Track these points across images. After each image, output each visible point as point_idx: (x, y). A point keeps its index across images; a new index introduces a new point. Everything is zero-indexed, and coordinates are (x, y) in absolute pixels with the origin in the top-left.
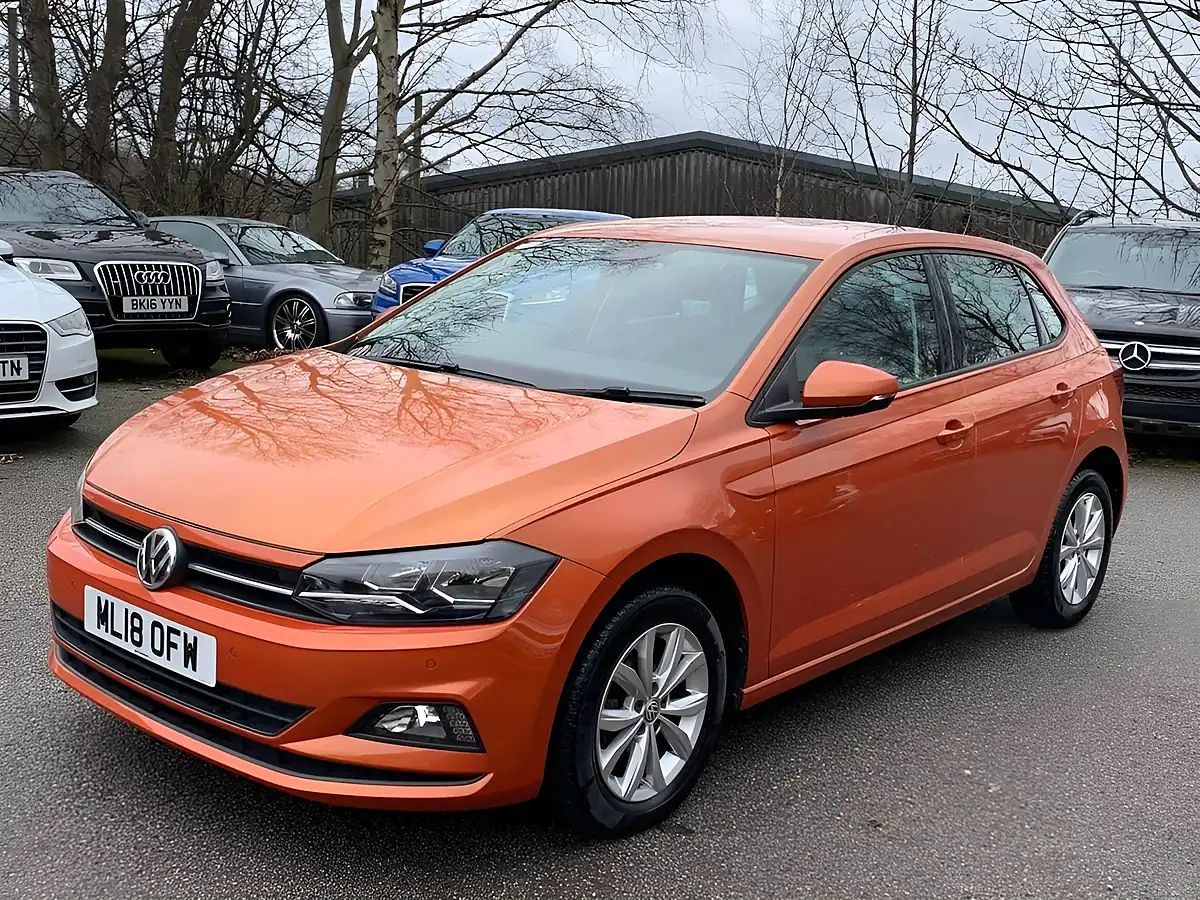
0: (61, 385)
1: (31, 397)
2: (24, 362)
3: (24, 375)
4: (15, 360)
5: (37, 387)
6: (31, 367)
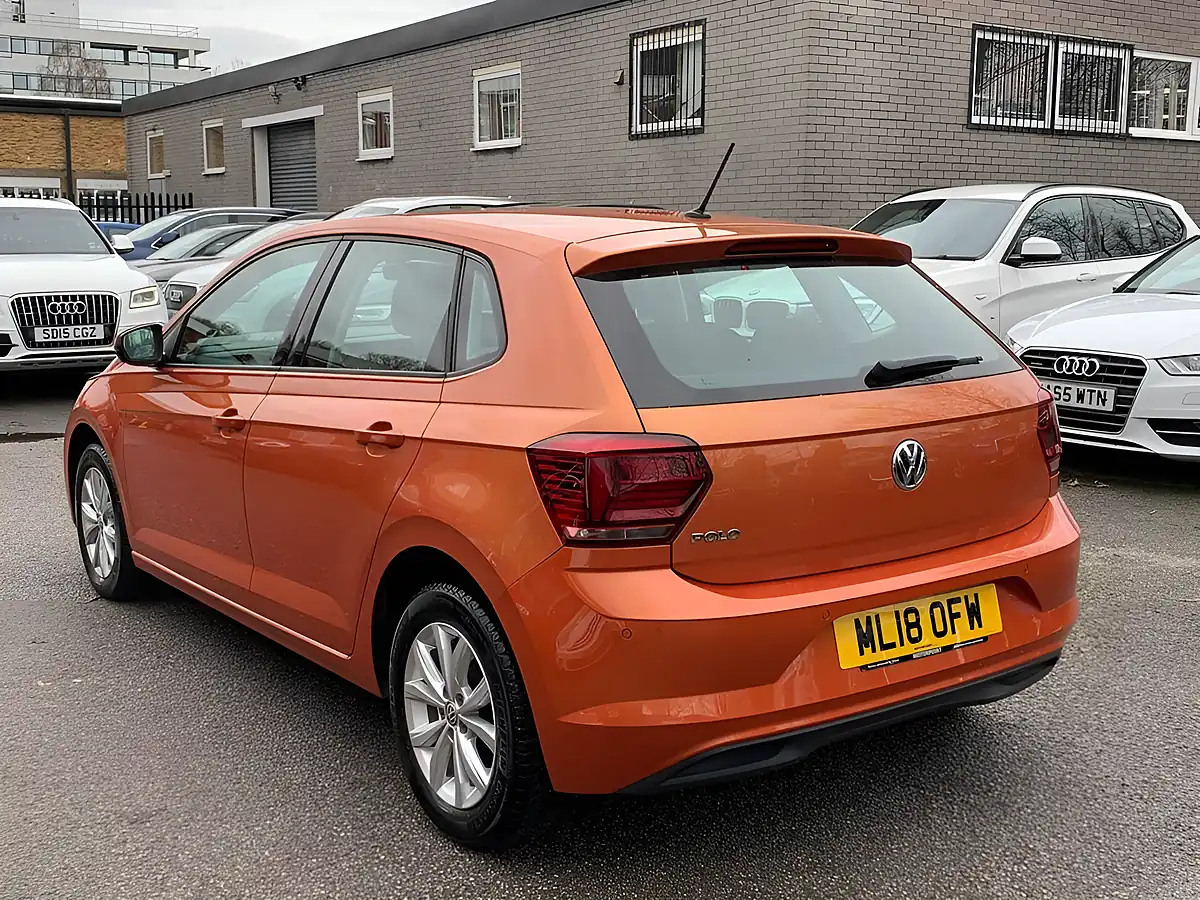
0: (1156, 424)
1: (1116, 429)
2: (1111, 394)
3: (1109, 407)
4: (1102, 391)
5: (1123, 421)
6: (1117, 400)
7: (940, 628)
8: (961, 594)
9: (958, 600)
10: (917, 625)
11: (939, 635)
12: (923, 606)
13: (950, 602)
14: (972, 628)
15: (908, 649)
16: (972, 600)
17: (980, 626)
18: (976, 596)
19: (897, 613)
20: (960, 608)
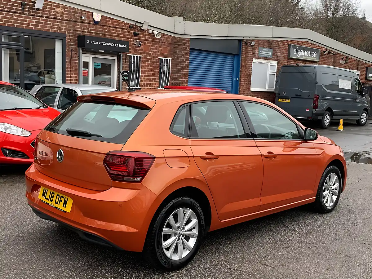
7: (57, 202)
8: (65, 196)
9: (63, 197)
10: (53, 197)
11: (56, 203)
12: (56, 194)
13: (62, 197)
14: (63, 207)
15: (49, 202)
16: (66, 200)
17: (65, 207)
18: (68, 199)
19: (51, 192)
20: (63, 199)
